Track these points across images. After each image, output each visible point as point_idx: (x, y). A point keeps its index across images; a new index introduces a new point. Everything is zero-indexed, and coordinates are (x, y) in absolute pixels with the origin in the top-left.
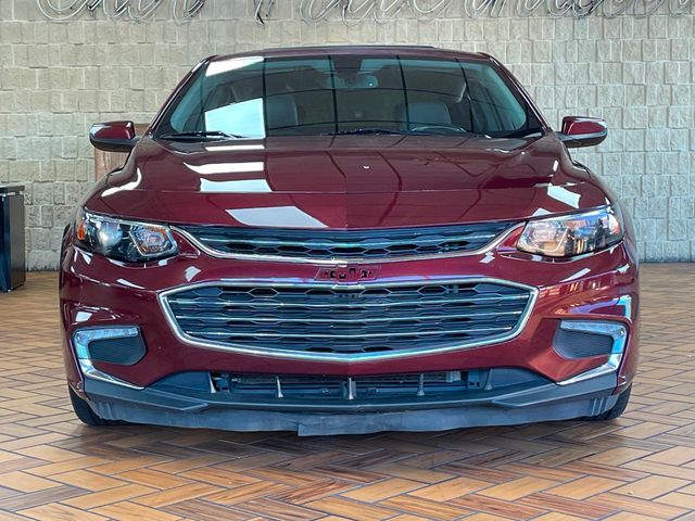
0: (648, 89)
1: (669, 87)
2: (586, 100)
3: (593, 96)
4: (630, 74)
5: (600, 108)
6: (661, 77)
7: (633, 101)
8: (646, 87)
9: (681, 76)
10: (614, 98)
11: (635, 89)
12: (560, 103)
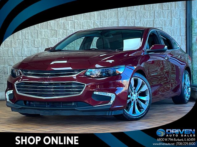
0: (58, 32)
1: (66, 31)
2: (34, 36)
3: (36, 34)
4: (50, 26)
5: (39, 39)
6: (62, 27)
7: (52, 36)
8: (57, 31)
9: (71, 27)
10: (44, 35)
11: (53, 32)
12: (24, 37)
